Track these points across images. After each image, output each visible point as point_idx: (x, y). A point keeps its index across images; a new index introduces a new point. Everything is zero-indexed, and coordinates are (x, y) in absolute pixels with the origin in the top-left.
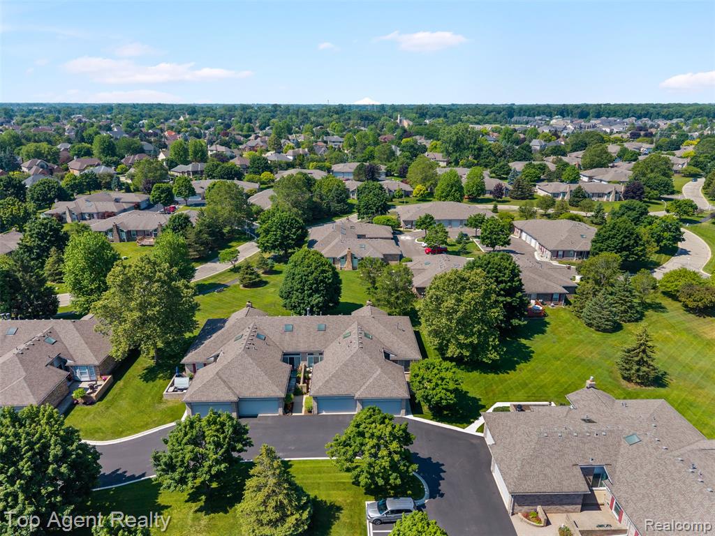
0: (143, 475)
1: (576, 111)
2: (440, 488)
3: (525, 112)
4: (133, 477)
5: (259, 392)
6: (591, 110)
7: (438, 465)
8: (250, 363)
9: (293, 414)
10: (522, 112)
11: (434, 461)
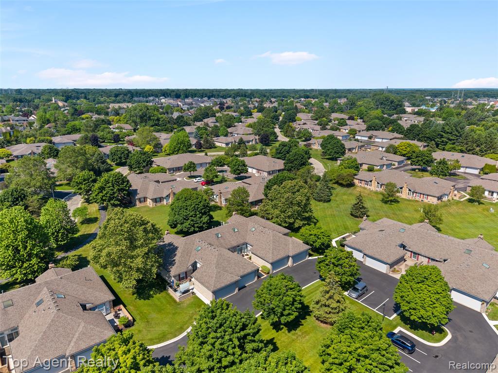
1: (172, 94)
3: (140, 94)
6: (182, 93)
10: (138, 94)
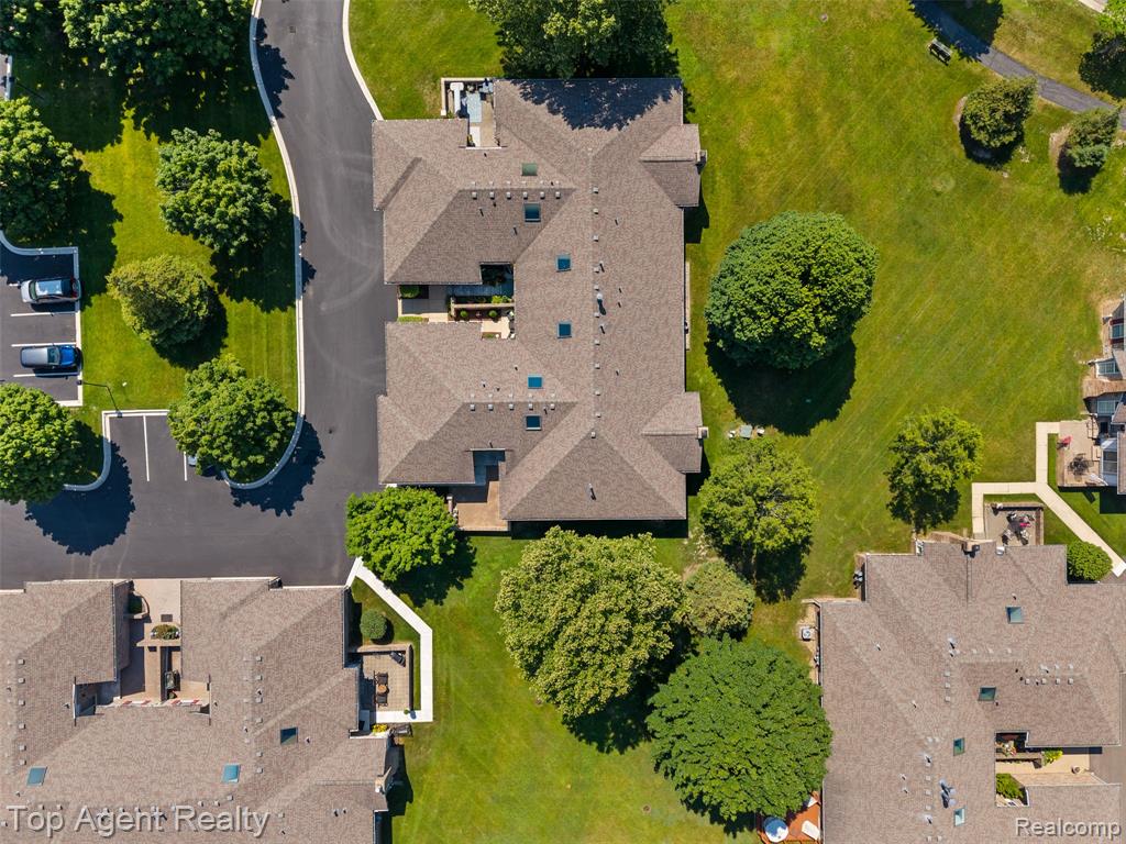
0: (279, 115)
2: (248, 503)
4: (275, 102)
5: (391, 239)
7: (289, 509)
8: (436, 210)
9: (400, 302)
11: (297, 504)
